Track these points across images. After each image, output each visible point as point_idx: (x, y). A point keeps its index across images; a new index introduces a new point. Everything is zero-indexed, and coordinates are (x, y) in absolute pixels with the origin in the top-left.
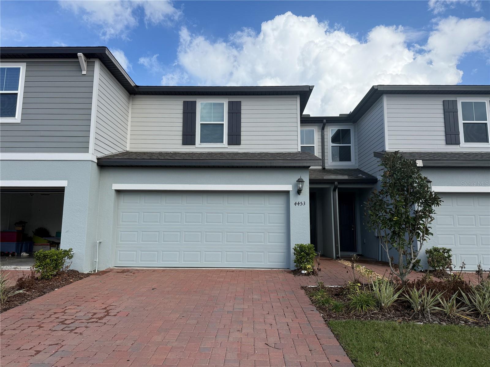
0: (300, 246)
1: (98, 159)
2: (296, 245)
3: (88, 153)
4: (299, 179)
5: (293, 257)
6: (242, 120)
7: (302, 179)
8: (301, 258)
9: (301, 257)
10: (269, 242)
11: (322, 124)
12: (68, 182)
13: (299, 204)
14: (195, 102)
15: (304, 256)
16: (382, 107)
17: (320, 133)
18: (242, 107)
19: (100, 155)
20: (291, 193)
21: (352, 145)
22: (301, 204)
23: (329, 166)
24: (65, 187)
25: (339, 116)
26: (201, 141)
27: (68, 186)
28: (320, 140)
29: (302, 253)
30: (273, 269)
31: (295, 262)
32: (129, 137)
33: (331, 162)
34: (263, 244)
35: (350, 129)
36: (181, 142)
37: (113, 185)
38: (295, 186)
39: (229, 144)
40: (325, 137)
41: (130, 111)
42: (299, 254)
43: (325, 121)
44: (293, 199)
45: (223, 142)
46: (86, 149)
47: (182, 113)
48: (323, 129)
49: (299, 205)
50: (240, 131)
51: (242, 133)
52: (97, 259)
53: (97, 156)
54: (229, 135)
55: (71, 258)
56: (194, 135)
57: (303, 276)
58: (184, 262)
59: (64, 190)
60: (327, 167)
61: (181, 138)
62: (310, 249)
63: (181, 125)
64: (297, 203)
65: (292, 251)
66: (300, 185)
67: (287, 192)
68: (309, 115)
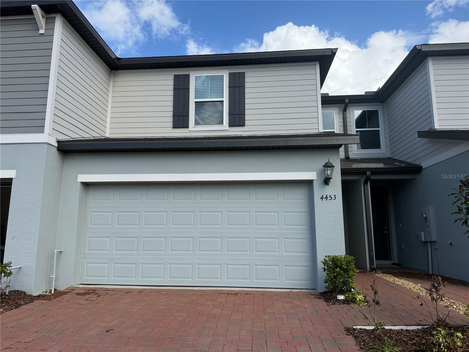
0: (333, 258)
1: (59, 142)
2: (326, 257)
3: (44, 133)
4: (326, 163)
5: (322, 275)
6: (247, 96)
7: (331, 164)
8: (335, 277)
9: (335, 274)
10: (286, 252)
11: (344, 105)
12: (17, 172)
13: (326, 198)
14: (188, 76)
15: (340, 274)
16: (427, 74)
17: (341, 116)
18: (247, 80)
19: (62, 138)
20: (315, 183)
21: (381, 129)
22: (330, 198)
23: (354, 155)
24: (12, 178)
25: (364, 94)
26: (195, 123)
27: (16, 177)
28: (342, 124)
29: (338, 270)
30: (293, 290)
31: (326, 282)
32: (108, 120)
33: (356, 149)
34: (278, 254)
35: (378, 110)
36: (171, 125)
37: (79, 175)
38: (321, 173)
39: (230, 126)
40: (348, 120)
41: (111, 90)
42: (333, 271)
43: (347, 100)
44: (318, 191)
45: (223, 124)
46: (40, 129)
47: (173, 89)
48: (345, 110)
49: (327, 200)
50: (244, 110)
51: (247, 112)
52: (54, 274)
53: (56, 138)
54: (230, 114)
55: (9, 276)
56: (188, 116)
57: (340, 304)
58: (171, 279)
59: (12, 183)
60: (351, 156)
61: (171, 120)
62: (348, 263)
63: (171, 104)
64: (324, 197)
65: (320, 265)
66: (329, 172)
67: (309, 183)
68: (328, 94)
